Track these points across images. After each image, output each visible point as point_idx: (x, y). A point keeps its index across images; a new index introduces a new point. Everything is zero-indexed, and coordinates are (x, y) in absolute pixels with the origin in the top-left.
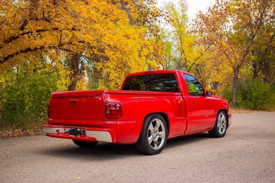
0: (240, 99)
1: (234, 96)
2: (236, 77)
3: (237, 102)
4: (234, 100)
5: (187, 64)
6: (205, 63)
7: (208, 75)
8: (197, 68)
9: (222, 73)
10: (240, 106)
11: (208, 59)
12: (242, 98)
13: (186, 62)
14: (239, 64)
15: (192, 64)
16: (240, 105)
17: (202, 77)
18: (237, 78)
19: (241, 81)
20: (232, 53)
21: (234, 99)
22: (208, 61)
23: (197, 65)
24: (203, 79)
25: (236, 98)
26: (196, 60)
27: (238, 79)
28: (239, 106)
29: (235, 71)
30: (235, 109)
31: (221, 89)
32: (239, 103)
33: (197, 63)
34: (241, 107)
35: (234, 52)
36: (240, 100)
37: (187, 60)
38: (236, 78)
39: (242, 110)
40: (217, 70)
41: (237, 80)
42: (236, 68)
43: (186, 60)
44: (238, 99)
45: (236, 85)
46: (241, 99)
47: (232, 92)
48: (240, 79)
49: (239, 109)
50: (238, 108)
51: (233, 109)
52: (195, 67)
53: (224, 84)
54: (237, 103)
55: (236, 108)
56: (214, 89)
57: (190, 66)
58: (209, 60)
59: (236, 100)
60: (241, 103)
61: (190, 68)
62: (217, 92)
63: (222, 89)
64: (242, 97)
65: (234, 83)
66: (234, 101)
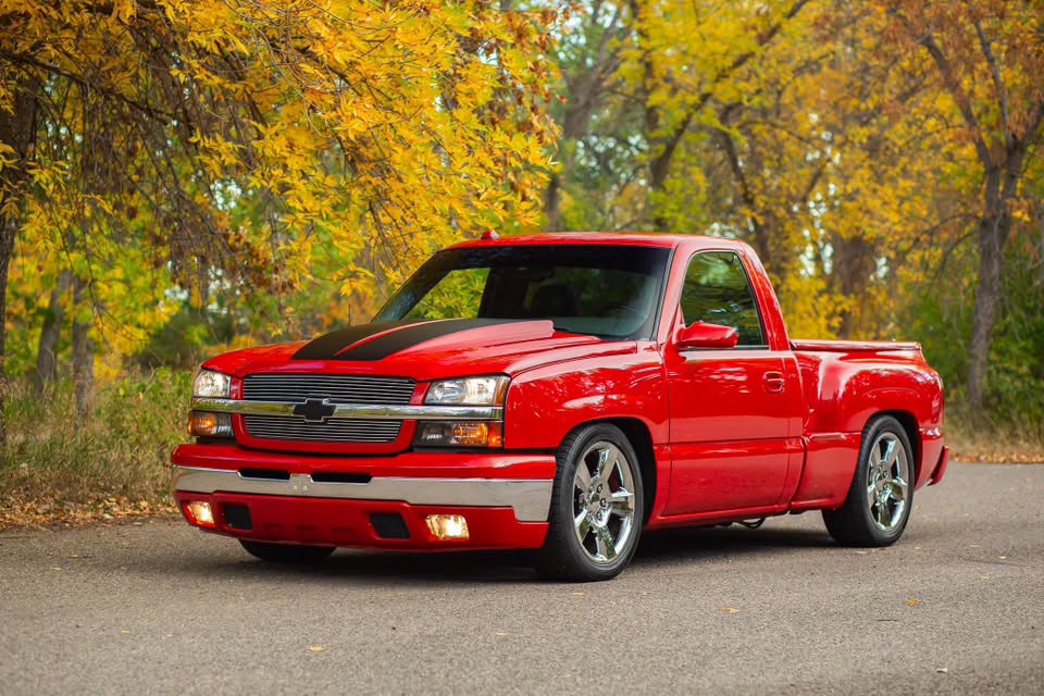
0: (1020, 365)
1: (980, 347)
2: (994, 217)
3: (1003, 388)
4: (978, 370)
5: (656, 99)
6: (787, 98)
7: (805, 182)
8: (726, 135)
9: (905, 173)
10: (1015, 418)
11: (810, 67)
12: (1034, 361)
13: (649, 83)
14: (1022, 130)
15: (693, 99)
16: (1018, 407)
17: (760, 201)
18: (1006, 222)
19: (1028, 244)
20: (977, 46)
21: (982, 364)
22: (807, 83)
23: (728, 112)
24: (767, 213)
25: (990, 362)
26: (722, 75)
27: (1012, 233)
28: (1009, 419)
29: (992, 171)
30: (986, 433)
31: (891, 293)
32: (1011, 398)
33: (726, 92)
34: (1024, 423)
35: (985, 45)
36: (1019, 377)
37: (660, 70)
38: (994, 226)
39: (1027, 445)
40: (873, 147)
41: (1003, 236)
42: (998, 157)
43: (649, 66)
44: (1007, 371)
45: (996, 270)
46: (1025, 369)
47: (969, 320)
48: (1024, 228)
49: (1013, 436)
50: (1002, 433)
51: (971, 436)
52: (717, 123)
53: (915, 256)
54: (997, 394)
55: (992, 431)
56: (845, 292)
57: (681, 115)
58: (812, 72)
59: (989, 374)
60: (1023, 396)
61: (679, 133)
62: (868, 312)
63: (901, 290)
64: (1035, 355)
65: (987, 255)
66: (981, 382)
